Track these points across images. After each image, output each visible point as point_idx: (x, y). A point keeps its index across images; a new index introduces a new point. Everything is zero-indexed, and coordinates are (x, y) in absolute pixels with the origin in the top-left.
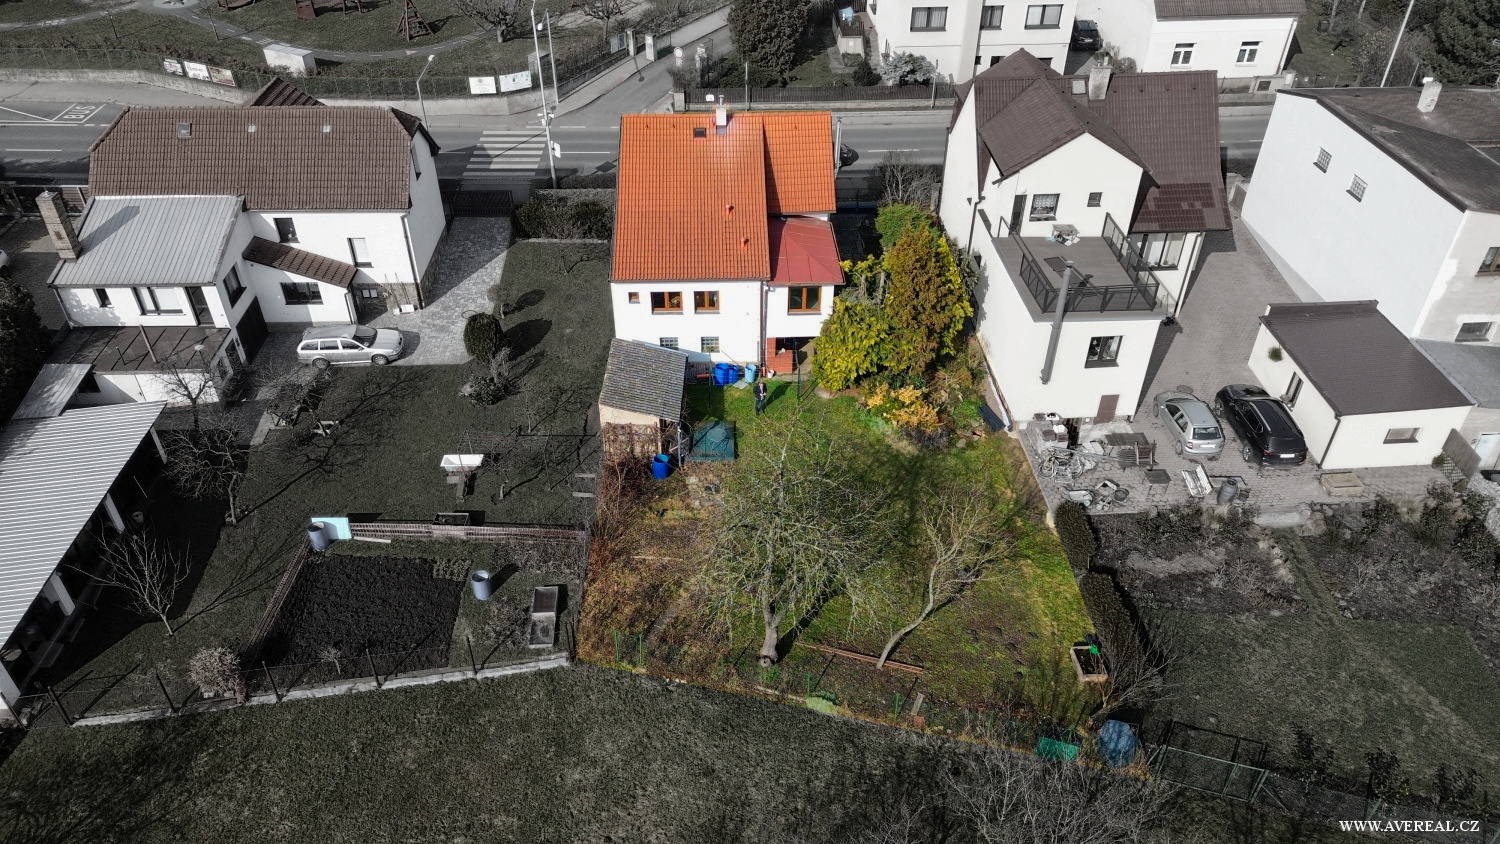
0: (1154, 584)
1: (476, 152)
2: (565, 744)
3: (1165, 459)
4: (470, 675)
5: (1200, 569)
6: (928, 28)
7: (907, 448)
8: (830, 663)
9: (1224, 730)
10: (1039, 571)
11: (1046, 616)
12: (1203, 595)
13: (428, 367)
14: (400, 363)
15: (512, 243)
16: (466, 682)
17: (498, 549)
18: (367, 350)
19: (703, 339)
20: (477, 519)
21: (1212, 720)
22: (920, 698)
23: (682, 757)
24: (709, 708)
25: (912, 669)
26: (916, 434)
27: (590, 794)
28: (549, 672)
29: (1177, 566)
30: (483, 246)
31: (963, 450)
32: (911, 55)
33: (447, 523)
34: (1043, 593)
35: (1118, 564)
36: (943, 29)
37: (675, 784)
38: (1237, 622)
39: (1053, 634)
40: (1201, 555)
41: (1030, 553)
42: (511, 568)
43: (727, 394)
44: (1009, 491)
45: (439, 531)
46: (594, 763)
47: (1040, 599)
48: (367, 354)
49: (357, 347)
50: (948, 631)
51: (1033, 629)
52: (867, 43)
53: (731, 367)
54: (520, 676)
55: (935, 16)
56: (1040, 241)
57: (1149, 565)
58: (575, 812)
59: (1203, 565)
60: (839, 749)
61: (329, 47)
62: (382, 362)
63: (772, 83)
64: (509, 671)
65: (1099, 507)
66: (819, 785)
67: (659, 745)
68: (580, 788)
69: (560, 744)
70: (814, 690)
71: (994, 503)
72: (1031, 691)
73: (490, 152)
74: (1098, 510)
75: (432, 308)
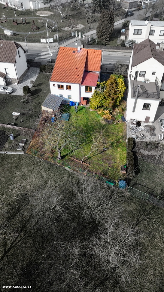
0: (143, 156)
1: (39, 55)
2: (18, 168)
3: (156, 132)
4: (6, 153)
5: (155, 154)
6: (138, 34)
7: (104, 123)
8: (72, 161)
9: (146, 186)
10: (121, 150)
11: (119, 159)
12: (154, 160)
13: (16, 95)
14: (12, 94)
15: (40, 73)
16: (4, 154)
17: (18, 131)
18: (5, 91)
19: (68, 96)
20: (16, 125)
21: (145, 184)
22: (87, 170)
23: (39, 173)
24: (47, 166)
25: (87, 165)
26: (106, 120)
27: (19, 177)
28: (19, 154)
29: (150, 153)
30: (34, 73)
31: (115, 124)
32: (133, 40)
33: (9, 125)
34: (120, 155)
35: (138, 151)
36: (141, 34)
37: (36, 178)
38: (159, 166)
39: (119, 162)
40: (156, 152)
41: (121, 146)
42: (19, 135)
43: (71, 108)
44: (121, 134)
45: (8, 126)
46: (22, 172)
47: (119, 156)
48: (5, 92)
49: (3, 90)
50: (98, 159)
51: (115, 161)
52: (126, 37)
53: (73, 102)
54: (14, 155)
55: (140, 31)
56: (141, 82)
57: (144, 152)
58: (16, 180)
59: (156, 154)
60: (69, 177)
61: (18, 31)
62: (8, 93)
63: (102, 45)
64: (13, 153)
65: (138, 139)
66: (62, 183)
67: (35, 171)
68: (18, 176)
69: (17, 167)
70: (67, 165)
71: (117, 136)
72: (110, 172)
73: (42, 55)
74: (138, 140)
75: (21, 84)
